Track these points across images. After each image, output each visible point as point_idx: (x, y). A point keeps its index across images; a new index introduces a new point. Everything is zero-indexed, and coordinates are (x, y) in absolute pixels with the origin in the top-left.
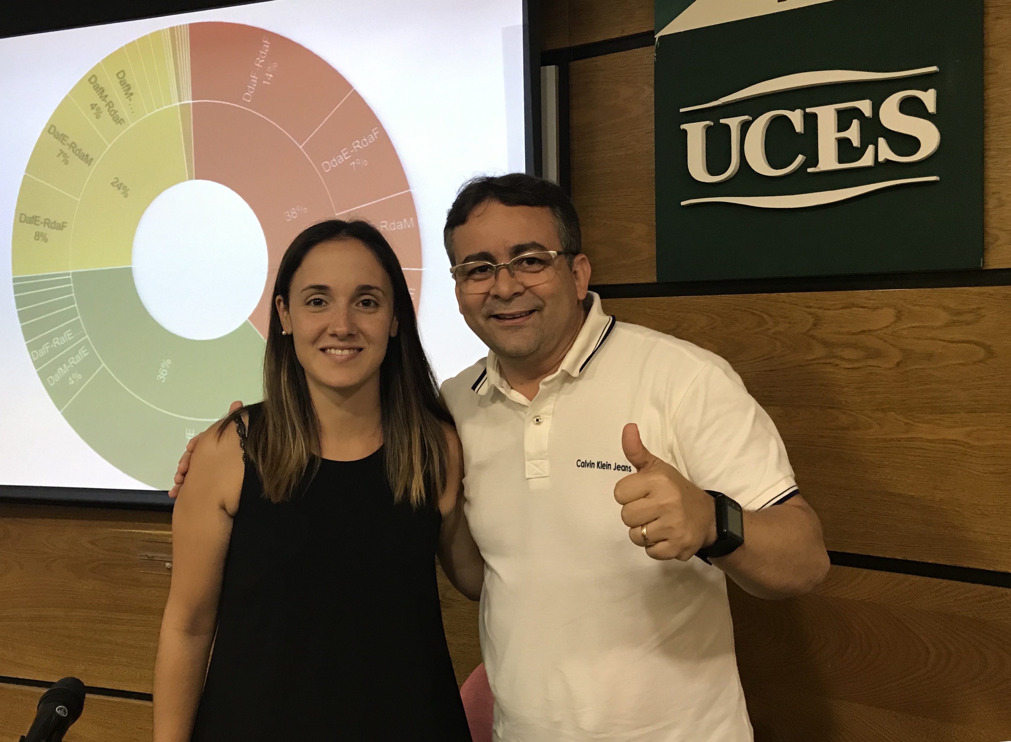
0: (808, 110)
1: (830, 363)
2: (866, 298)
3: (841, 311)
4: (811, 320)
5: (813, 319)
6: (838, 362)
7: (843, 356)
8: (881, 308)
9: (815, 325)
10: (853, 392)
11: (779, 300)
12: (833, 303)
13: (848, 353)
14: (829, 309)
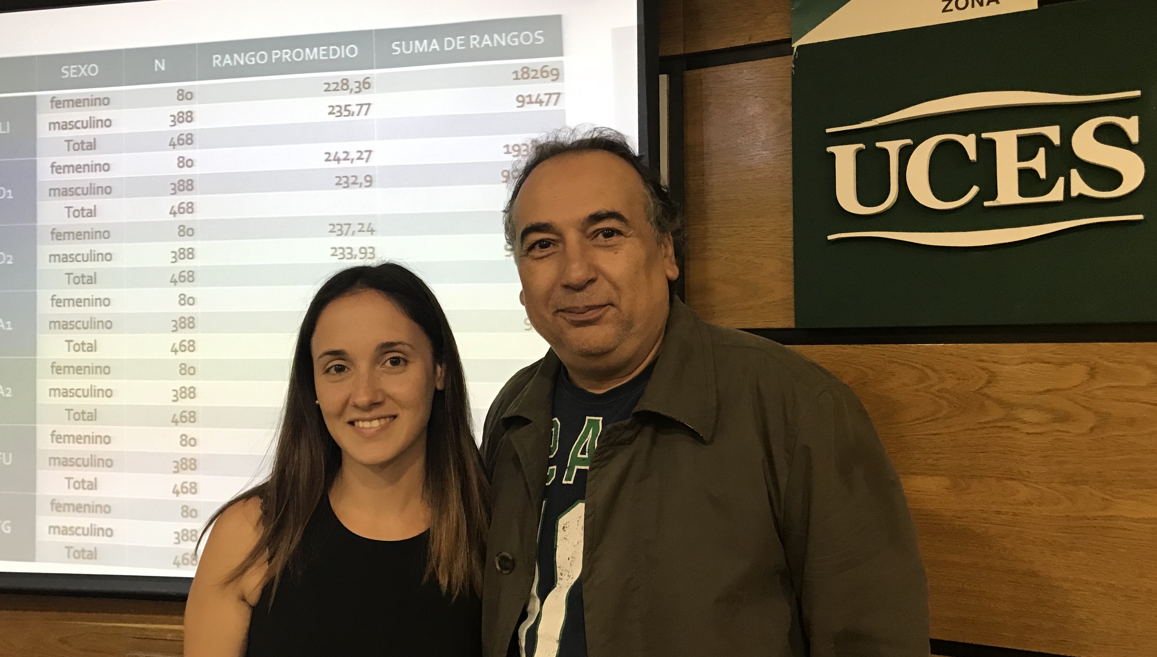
0: (984, 135)
1: (1008, 427)
2: (1051, 352)
3: (1022, 366)
4: (985, 376)
5: (987, 375)
6: (1017, 425)
7: (1025, 419)
8: (1069, 364)
9: (989, 382)
10: (1038, 461)
11: (945, 352)
12: (1012, 357)
13: (1029, 416)
14: (1006, 364)
